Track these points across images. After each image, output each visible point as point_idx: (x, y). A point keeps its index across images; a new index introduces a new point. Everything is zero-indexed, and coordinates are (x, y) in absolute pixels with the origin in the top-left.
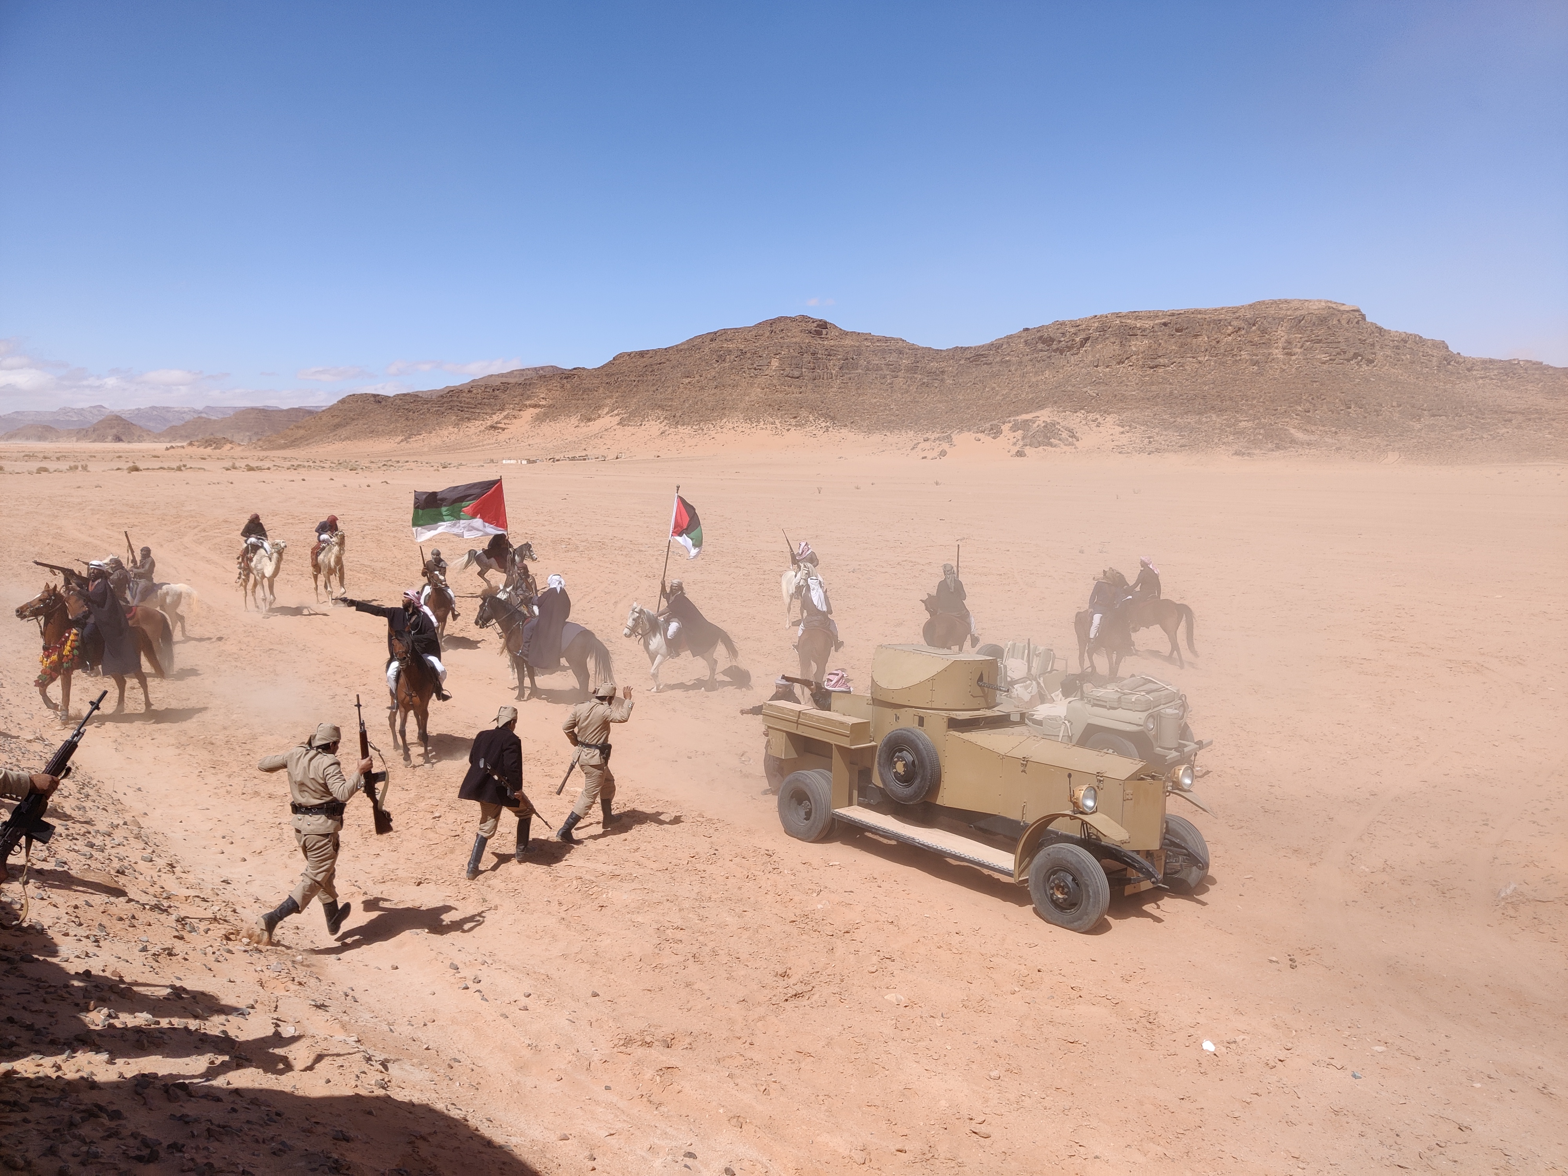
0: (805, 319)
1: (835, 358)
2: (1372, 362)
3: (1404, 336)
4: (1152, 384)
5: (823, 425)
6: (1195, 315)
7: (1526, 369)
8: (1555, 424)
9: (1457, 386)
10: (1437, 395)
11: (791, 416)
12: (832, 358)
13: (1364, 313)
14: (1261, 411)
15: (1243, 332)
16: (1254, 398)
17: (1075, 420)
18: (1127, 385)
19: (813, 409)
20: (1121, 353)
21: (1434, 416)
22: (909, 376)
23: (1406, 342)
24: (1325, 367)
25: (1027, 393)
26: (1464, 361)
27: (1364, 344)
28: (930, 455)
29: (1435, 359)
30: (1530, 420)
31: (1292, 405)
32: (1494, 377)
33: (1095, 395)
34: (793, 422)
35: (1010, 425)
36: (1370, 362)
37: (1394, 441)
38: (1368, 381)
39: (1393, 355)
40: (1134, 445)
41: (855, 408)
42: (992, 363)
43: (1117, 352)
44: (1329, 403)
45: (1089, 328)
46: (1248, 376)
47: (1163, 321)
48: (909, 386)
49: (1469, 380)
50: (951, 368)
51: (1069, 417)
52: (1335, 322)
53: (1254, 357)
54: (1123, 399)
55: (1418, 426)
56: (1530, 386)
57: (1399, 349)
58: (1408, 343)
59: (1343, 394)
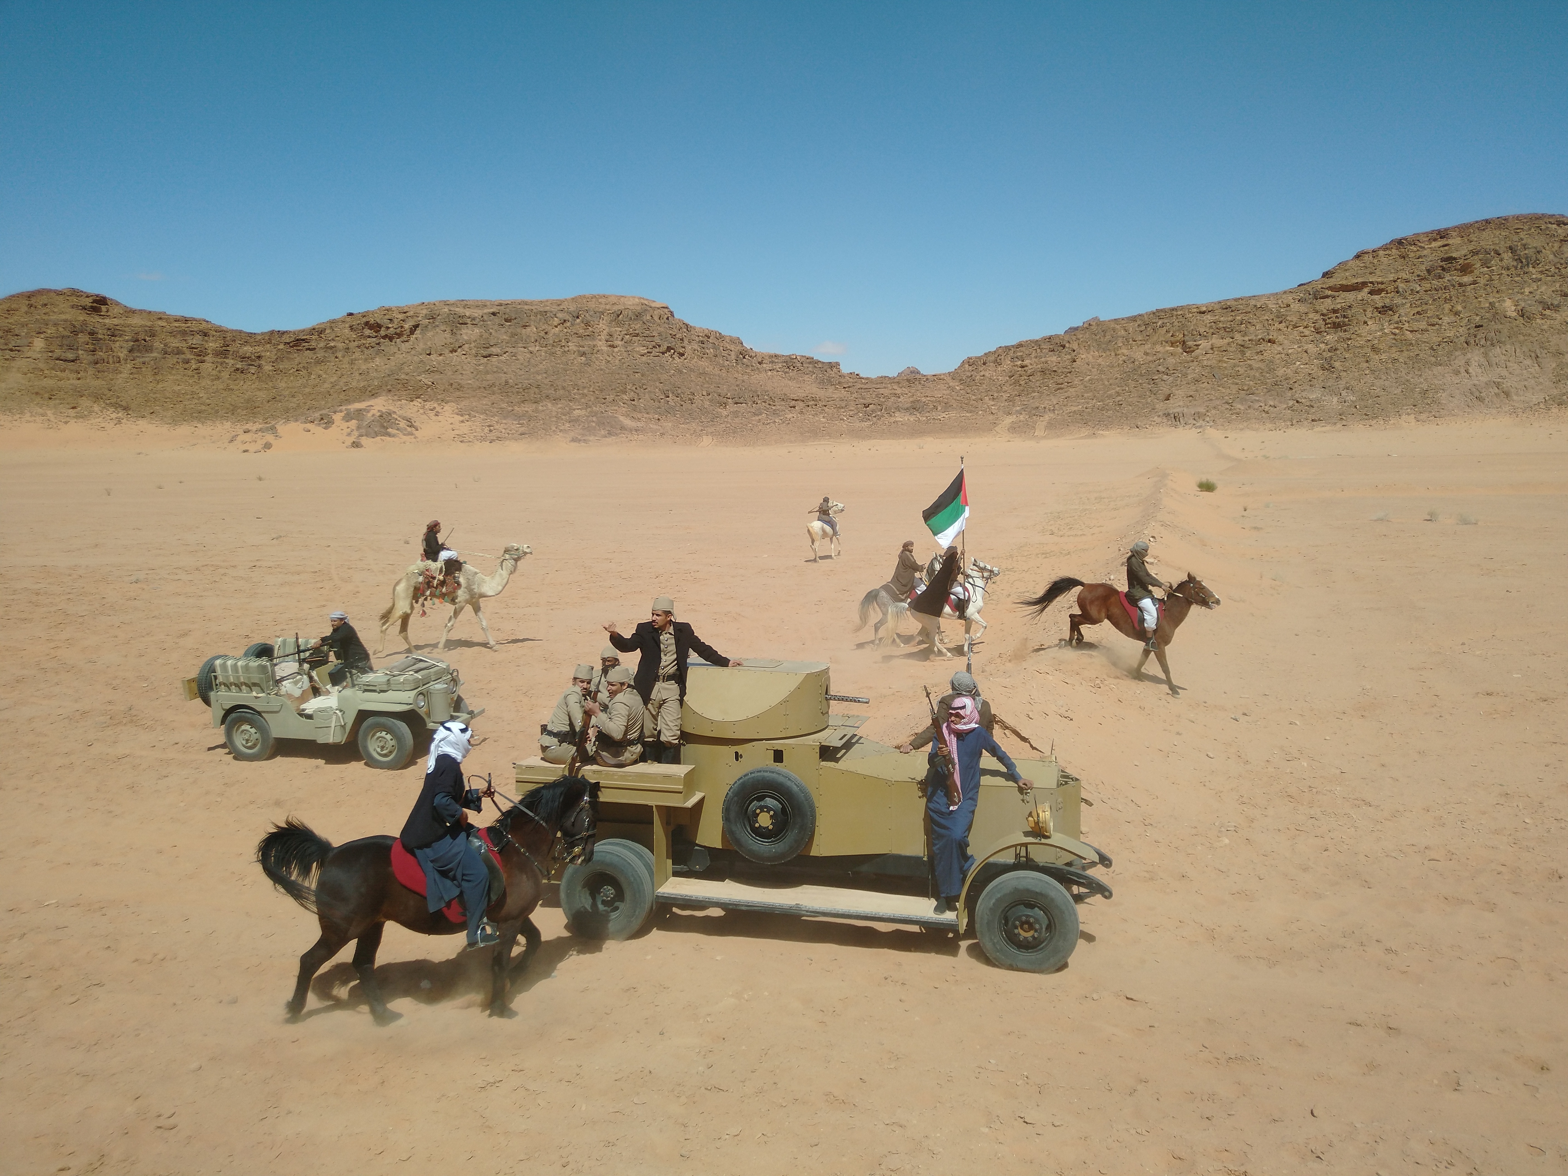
0: (75, 293)
1: (121, 339)
2: (682, 355)
3: (706, 333)
4: (487, 373)
5: (114, 416)
6: (522, 306)
7: (802, 363)
8: (826, 409)
9: (752, 377)
10: (737, 386)
11: (68, 406)
12: (117, 338)
13: (672, 310)
15: (568, 324)
16: (584, 388)
17: (412, 409)
18: (462, 374)
19: (97, 397)
20: (452, 341)
21: (736, 403)
22: (219, 360)
23: (709, 337)
24: (644, 359)
25: (358, 381)
26: (756, 356)
27: (674, 338)
28: (252, 447)
29: (732, 353)
30: (808, 406)
31: (618, 394)
32: (779, 370)
33: (430, 383)
34: (72, 412)
35: (342, 414)
37: (707, 426)
38: (681, 372)
39: (699, 349)
40: (475, 434)
41: (154, 396)
42: (315, 349)
43: (449, 341)
44: (650, 392)
45: (418, 315)
46: (577, 366)
47: (492, 310)
48: (220, 372)
49: (760, 372)
50: (269, 353)
51: (405, 406)
52: (649, 317)
53: (581, 348)
54: (460, 388)
55: (725, 413)
56: (806, 377)
57: (703, 343)
58: (711, 338)
59: (661, 384)
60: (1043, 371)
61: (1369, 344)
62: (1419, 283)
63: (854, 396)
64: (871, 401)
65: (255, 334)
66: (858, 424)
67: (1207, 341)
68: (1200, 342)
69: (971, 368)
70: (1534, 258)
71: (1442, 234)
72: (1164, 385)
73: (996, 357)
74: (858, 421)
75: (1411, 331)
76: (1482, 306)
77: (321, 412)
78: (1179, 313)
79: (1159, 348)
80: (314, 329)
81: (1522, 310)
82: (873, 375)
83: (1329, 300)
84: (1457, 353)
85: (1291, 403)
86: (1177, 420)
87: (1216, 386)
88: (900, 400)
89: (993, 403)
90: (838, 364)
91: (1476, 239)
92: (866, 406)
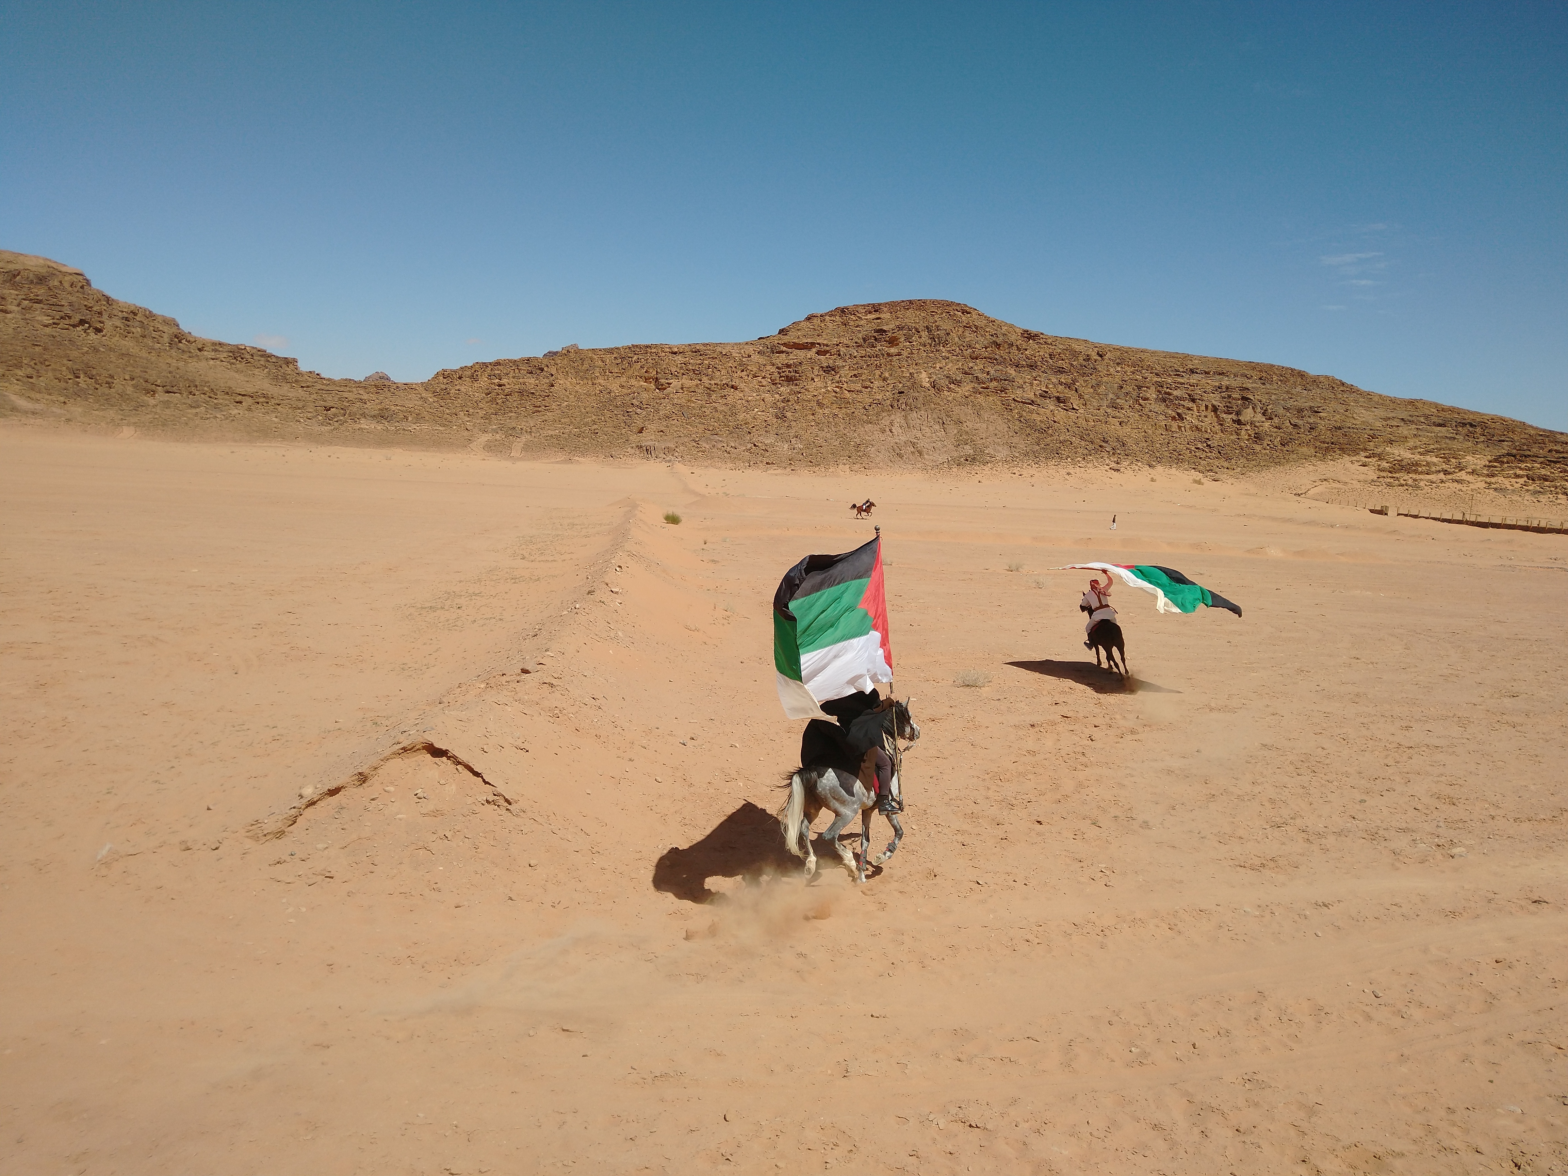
2: (100, 330)
3: (132, 308)
7: (252, 356)
8: (279, 407)
9: (189, 365)
10: (170, 372)
13: (88, 278)
21: (168, 392)
23: (135, 314)
24: (48, 330)
26: (195, 341)
27: (90, 311)
29: (165, 336)
30: (258, 403)
31: (10, 368)
32: (223, 359)
36: (98, 330)
37: (129, 416)
38: (98, 351)
39: (122, 327)
44: (54, 370)
49: (200, 360)
52: (56, 283)
55: (152, 401)
56: (256, 371)
57: (128, 321)
58: (138, 315)
59: (71, 362)
60: (521, 392)
61: (815, 398)
62: (857, 349)
63: (312, 396)
64: (332, 404)
66: (317, 428)
67: (677, 380)
68: (671, 381)
69: (445, 380)
70: (944, 339)
71: (876, 308)
72: (637, 418)
73: (473, 372)
74: (316, 425)
75: (849, 391)
76: (904, 375)
78: (653, 351)
79: (633, 382)
81: (934, 382)
82: (337, 377)
83: (783, 355)
84: (884, 414)
85: (749, 446)
86: (649, 452)
87: (684, 424)
88: (366, 406)
89: (468, 419)
90: (295, 361)
91: (901, 316)
92: (328, 409)
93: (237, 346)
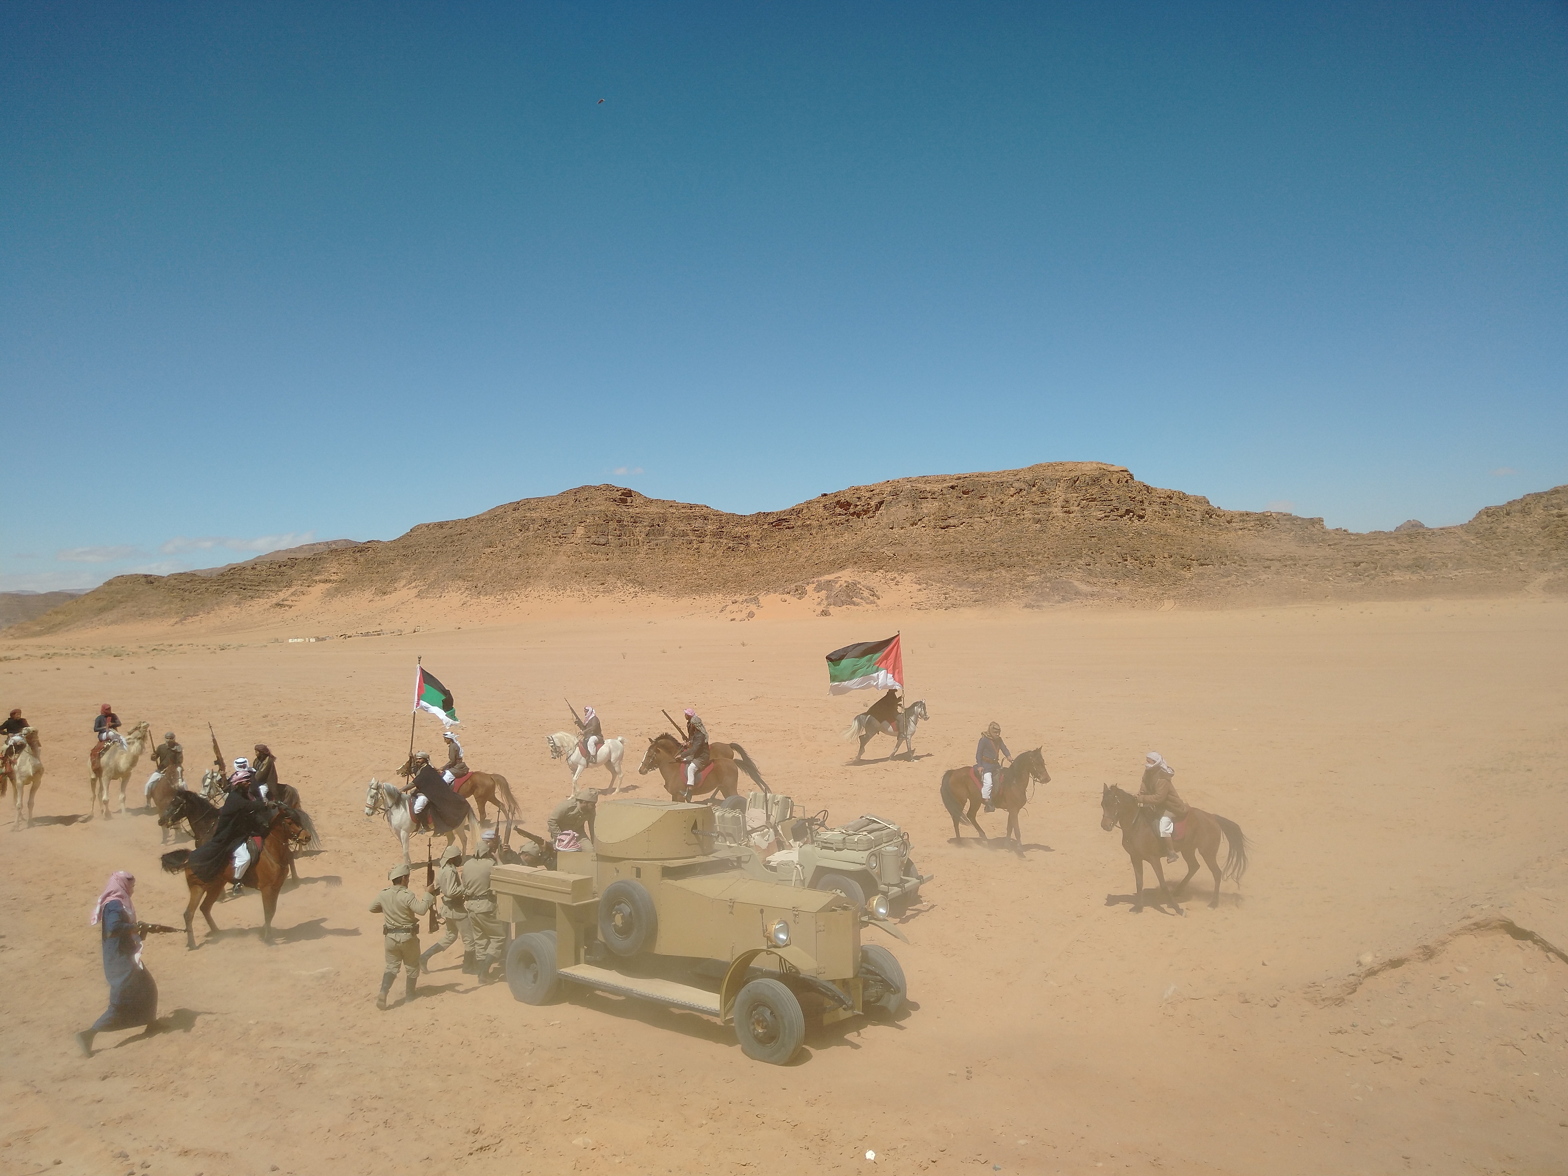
0: (609, 488)
1: (641, 525)
2: (1142, 517)
3: (1168, 493)
4: (945, 543)
5: (632, 590)
6: (979, 479)
7: (1278, 521)
8: (1307, 569)
9: (1220, 538)
10: (1203, 546)
11: (598, 583)
12: (638, 525)
13: (1131, 473)
14: (1047, 565)
15: (1024, 493)
16: (1039, 554)
17: (874, 579)
18: (921, 545)
19: (620, 574)
20: (913, 514)
21: (1202, 565)
22: (715, 540)
23: (1171, 499)
24: (1101, 523)
25: (829, 555)
26: (1224, 515)
27: (1134, 501)
28: (738, 616)
29: (1198, 513)
30: (1286, 566)
31: (1073, 559)
32: (1251, 528)
33: (892, 555)
34: (601, 588)
35: (814, 585)
36: (1141, 517)
37: (1169, 590)
38: (1141, 534)
39: (1160, 511)
40: (931, 602)
41: (663, 573)
42: (793, 527)
43: (910, 514)
44: (1107, 556)
45: (883, 492)
46: (1033, 533)
47: (951, 484)
48: (715, 550)
49: (1230, 532)
50: (755, 532)
51: (869, 577)
52: (1107, 482)
53: (1036, 516)
54: (918, 558)
55: (1188, 575)
56: (1283, 535)
57: (1165, 505)
58: (1174, 499)
59: (1119, 548)
63: (1341, 553)
64: (1361, 559)
65: (745, 516)
66: (1347, 585)
69: (1489, 519)
73: (1524, 506)
74: (1347, 582)
77: (796, 584)
80: (793, 510)
82: (1365, 530)
88: (1399, 557)
89: (1521, 558)
90: (1321, 520)
92: (1357, 564)
93: (1263, 514)
